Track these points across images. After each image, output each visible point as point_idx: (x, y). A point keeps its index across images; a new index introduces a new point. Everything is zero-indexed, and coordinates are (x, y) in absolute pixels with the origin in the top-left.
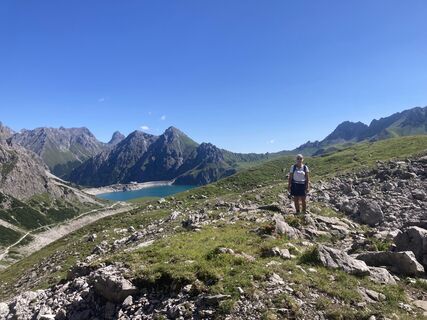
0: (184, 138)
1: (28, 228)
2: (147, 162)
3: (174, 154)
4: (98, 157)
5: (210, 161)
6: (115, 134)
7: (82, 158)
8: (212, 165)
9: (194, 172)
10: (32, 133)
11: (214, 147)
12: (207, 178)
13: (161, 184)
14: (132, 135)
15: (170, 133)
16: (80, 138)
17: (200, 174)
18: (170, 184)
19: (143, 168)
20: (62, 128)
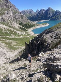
0: (52, 10)
1: (27, 28)
2: (44, 16)
3: (50, 14)
4: (34, 15)
5: (58, 15)
6: (37, 10)
7: (31, 16)
8: (58, 16)
9: (54, 18)
10: (22, 11)
11: (59, 11)
12: (57, 19)
13: (47, 20)
14: (41, 10)
15: (49, 9)
16: (31, 12)
17: (55, 18)
18: (49, 20)
19: (43, 17)
20: (27, 10)
